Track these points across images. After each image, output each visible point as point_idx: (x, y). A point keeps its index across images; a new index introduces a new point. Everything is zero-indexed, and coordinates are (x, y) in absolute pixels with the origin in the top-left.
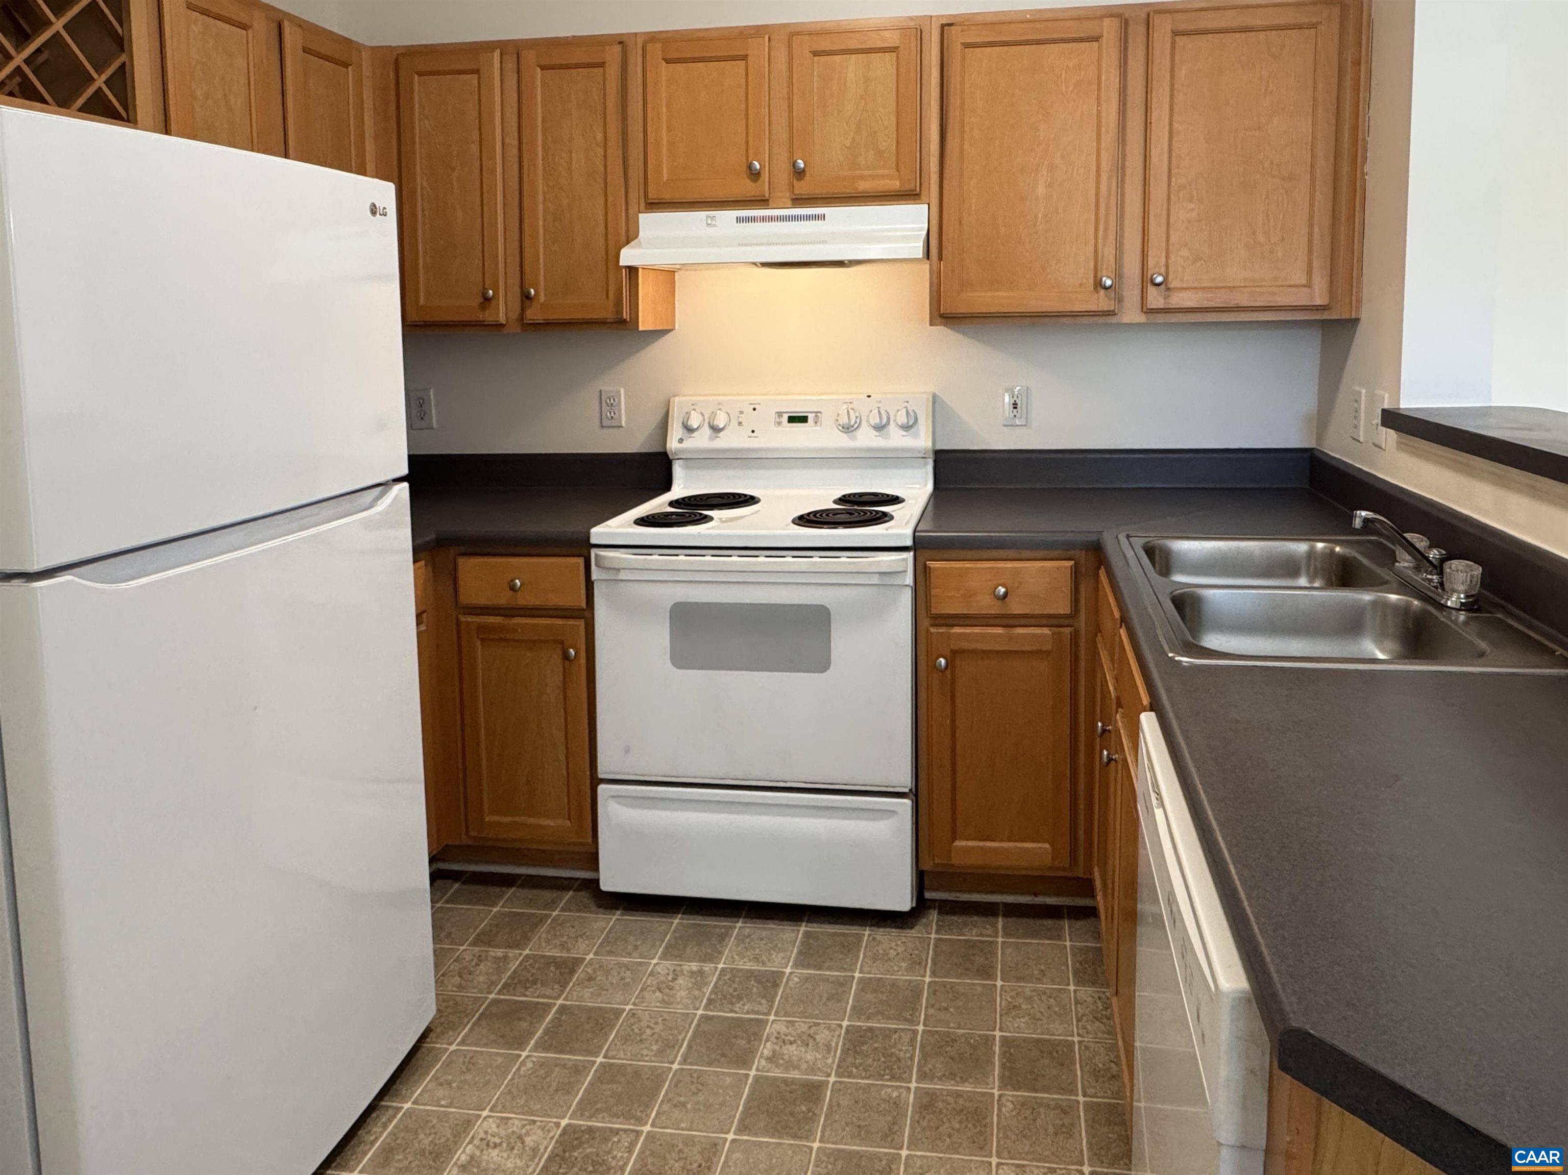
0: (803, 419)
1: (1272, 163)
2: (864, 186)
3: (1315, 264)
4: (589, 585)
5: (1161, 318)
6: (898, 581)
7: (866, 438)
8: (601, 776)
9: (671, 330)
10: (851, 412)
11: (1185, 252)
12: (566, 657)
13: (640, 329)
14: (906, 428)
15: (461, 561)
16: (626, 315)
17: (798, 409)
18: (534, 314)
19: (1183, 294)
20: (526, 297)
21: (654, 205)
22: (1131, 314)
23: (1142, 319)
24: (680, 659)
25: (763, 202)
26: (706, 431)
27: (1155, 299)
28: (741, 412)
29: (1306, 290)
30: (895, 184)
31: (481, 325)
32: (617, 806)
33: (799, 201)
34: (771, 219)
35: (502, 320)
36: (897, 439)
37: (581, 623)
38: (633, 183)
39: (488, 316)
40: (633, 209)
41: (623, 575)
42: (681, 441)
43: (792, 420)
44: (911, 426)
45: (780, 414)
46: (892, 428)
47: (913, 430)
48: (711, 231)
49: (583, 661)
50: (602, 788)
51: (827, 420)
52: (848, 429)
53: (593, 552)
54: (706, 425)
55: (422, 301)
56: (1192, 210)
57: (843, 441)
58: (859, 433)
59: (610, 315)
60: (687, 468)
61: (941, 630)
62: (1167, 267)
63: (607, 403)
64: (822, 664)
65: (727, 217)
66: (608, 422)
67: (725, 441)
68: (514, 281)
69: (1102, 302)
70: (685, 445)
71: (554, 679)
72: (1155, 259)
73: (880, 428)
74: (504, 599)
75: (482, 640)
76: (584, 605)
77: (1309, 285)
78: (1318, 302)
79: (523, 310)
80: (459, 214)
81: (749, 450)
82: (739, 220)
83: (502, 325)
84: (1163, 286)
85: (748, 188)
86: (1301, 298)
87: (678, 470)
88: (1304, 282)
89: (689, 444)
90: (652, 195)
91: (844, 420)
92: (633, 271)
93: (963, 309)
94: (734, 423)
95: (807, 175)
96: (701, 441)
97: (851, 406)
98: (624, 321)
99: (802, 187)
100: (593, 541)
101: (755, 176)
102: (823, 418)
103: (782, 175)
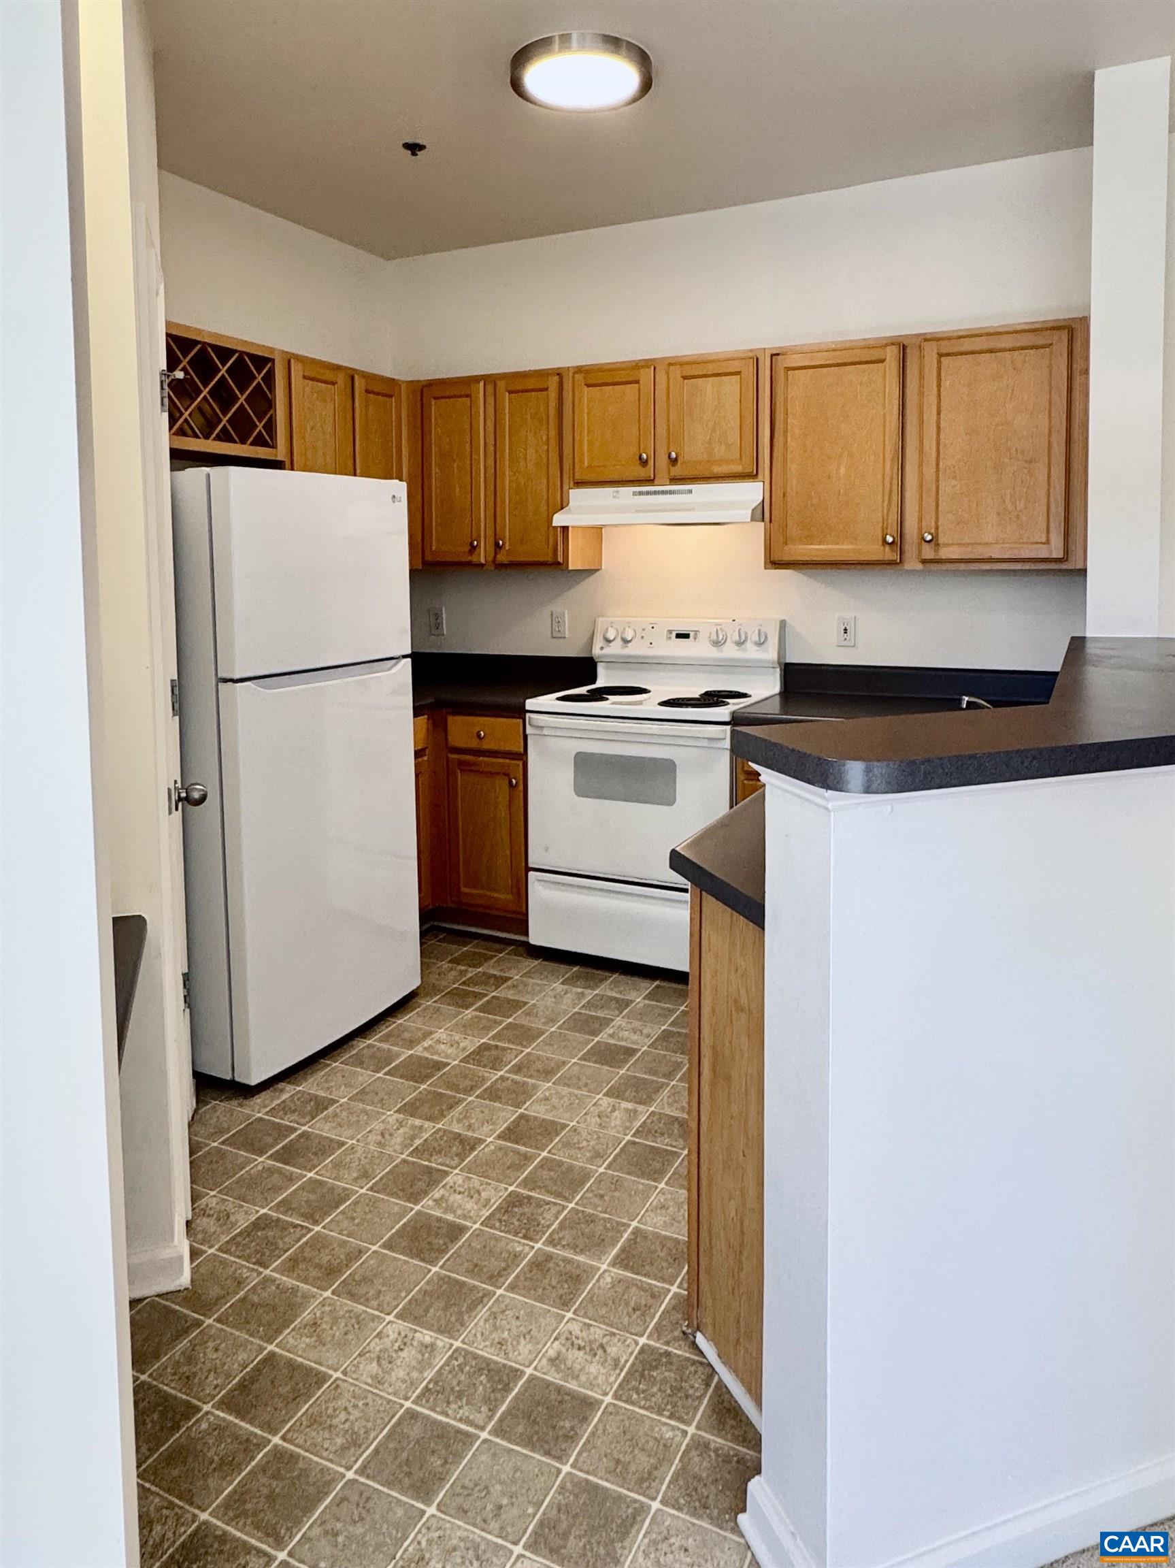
0: (686, 636)
1: (1017, 449)
2: (717, 470)
3: (1052, 525)
4: (525, 737)
5: (932, 567)
6: (719, 744)
7: (730, 651)
8: (530, 865)
9: (598, 570)
10: (720, 632)
11: (950, 516)
12: (510, 782)
13: (570, 568)
14: (760, 644)
15: (450, 719)
16: (560, 559)
17: (683, 629)
18: (502, 558)
19: (951, 549)
20: (497, 544)
21: (579, 484)
22: (912, 564)
23: (920, 566)
24: (581, 791)
25: (650, 481)
26: (619, 642)
27: (928, 553)
28: (644, 630)
29: (1046, 546)
30: (738, 468)
31: (469, 564)
32: (540, 888)
33: (674, 480)
34: (655, 493)
35: (483, 561)
36: (751, 652)
37: (521, 763)
38: (566, 468)
39: (474, 559)
40: (566, 487)
41: (546, 732)
42: (602, 648)
43: (679, 636)
44: (743, 643)
45: (670, 632)
46: (749, 645)
47: (764, 646)
48: (615, 501)
49: (521, 788)
50: (531, 874)
51: (703, 636)
52: (717, 643)
53: (528, 715)
54: (619, 638)
55: (434, 548)
56: (955, 486)
57: (713, 653)
58: (725, 647)
59: (549, 559)
60: (607, 668)
61: (751, 783)
62: (937, 528)
63: (556, 620)
64: (670, 800)
65: (627, 491)
66: (556, 636)
67: (631, 650)
68: (490, 532)
69: (889, 555)
70: (605, 651)
71: (503, 799)
72: (929, 521)
73: (740, 644)
74: (474, 744)
75: (461, 770)
76: (522, 750)
77: (1048, 542)
78: (1054, 556)
79: (496, 554)
80: (457, 490)
81: (648, 657)
82: (635, 494)
83: (482, 565)
84: (933, 543)
85: (642, 473)
86: (1043, 553)
87: (601, 669)
88: (1044, 540)
89: (607, 651)
90: (578, 476)
91: (714, 637)
92: (565, 529)
93: (786, 558)
94: (639, 637)
95: (679, 462)
96: (615, 649)
97: (719, 627)
98: (559, 563)
99: (677, 471)
100: (528, 707)
101: (644, 463)
102: (701, 636)
103: (662, 461)
